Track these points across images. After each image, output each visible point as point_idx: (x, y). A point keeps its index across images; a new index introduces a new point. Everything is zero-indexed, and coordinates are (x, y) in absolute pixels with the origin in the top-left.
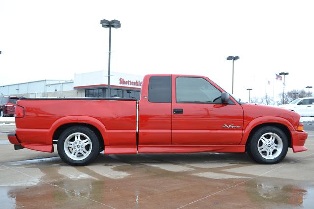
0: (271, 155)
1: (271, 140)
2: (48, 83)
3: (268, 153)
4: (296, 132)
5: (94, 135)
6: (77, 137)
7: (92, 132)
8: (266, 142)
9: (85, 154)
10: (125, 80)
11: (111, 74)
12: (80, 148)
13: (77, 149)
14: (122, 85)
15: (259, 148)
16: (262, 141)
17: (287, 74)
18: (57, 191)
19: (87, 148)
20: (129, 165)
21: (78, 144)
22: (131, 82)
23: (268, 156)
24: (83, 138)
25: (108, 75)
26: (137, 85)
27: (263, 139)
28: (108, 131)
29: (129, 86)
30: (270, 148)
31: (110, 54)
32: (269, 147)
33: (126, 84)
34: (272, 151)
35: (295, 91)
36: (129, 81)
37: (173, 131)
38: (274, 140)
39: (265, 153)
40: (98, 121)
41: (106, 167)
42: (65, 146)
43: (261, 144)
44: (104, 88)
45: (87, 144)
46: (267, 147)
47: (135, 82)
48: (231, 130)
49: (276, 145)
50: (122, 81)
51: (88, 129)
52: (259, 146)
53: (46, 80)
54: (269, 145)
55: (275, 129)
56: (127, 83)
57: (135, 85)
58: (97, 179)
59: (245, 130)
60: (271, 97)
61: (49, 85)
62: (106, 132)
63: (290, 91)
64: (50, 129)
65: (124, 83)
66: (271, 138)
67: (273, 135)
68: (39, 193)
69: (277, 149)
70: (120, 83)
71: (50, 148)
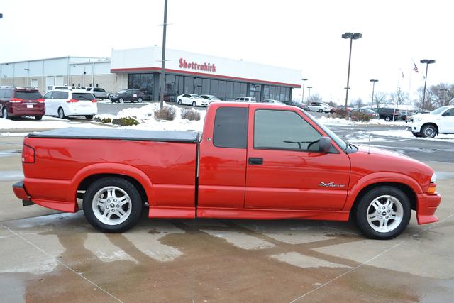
0: (386, 226)
1: (388, 205)
2: (73, 61)
3: (381, 224)
4: (425, 195)
5: (134, 191)
6: (111, 192)
7: (133, 186)
8: (379, 207)
9: (121, 217)
10: (188, 62)
11: (166, 59)
12: (115, 208)
13: (111, 209)
14: (183, 69)
15: (368, 216)
16: (375, 206)
17: (432, 62)
18: (82, 285)
19: (125, 207)
20: (184, 232)
21: (112, 202)
22: (196, 64)
23: (381, 227)
24: (119, 194)
25: (161, 59)
26: (206, 70)
27: (376, 203)
28: (154, 186)
29: (194, 70)
30: (384, 217)
31: (165, 26)
32: (384, 215)
33: (189, 67)
34: (387, 220)
35: (442, 85)
36: (193, 64)
37: (248, 189)
38: (391, 205)
39: (377, 223)
40: (140, 171)
41: (150, 234)
42: (95, 204)
43: (373, 210)
44: (156, 73)
45: (125, 202)
46: (380, 215)
47: (202, 66)
48: (330, 190)
49: (394, 213)
50: (183, 63)
51: (126, 182)
52: (370, 213)
53: (69, 58)
54: (384, 213)
55: (394, 190)
56: (190, 65)
57: (202, 69)
58: (137, 262)
59: (350, 190)
60: (405, 93)
61: (74, 65)
62: (152, 187)
63: (435, 85)
64: (73, 181)
65: (185, 67)
66: (388, 202)
67: (391, 199)
68: (57, 290)
69: (395, 218)
70: (181, 66)
71: (72, 207)
